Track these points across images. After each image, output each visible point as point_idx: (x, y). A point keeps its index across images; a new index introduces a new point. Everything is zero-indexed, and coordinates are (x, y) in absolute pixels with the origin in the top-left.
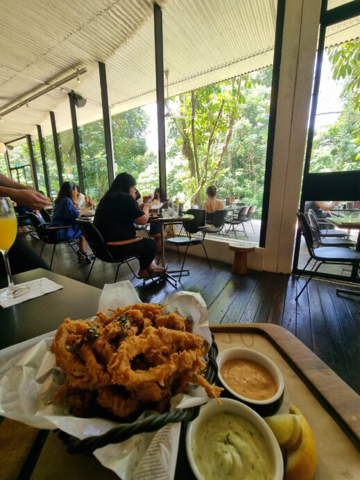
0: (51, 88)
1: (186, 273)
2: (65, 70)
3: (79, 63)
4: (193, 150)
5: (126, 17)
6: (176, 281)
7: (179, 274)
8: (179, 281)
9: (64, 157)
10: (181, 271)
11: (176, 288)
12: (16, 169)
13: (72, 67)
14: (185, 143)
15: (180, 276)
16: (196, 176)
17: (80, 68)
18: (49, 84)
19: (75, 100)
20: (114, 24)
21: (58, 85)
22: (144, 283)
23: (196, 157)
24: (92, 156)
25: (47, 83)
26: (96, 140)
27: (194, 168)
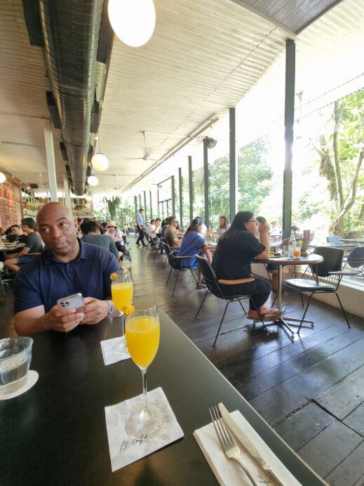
0: (191, 139)
1: (309, 325)
2: (202, 123)
3: (214, 114)
4: (335, 168)
5: (257, 63)
6: (293, 333)
7: (298, 324)
8: (298, 333)
9: (196, 189)
10: (302, 321)
11: (293, 341)
12: (162, 202)
13: (208, 119)
14: (323, 161)
15: (300, 327)
16: (339, 198)
17: (214, 118)
18: (190, 137)
19: (208, 142)
20: (245, 74)
21: (195, 136)
22: (254, 325)
23: (339, 175)
24: (219, 187)
25: (188, 136)
26: (224, 171)
27: (335, 189)
